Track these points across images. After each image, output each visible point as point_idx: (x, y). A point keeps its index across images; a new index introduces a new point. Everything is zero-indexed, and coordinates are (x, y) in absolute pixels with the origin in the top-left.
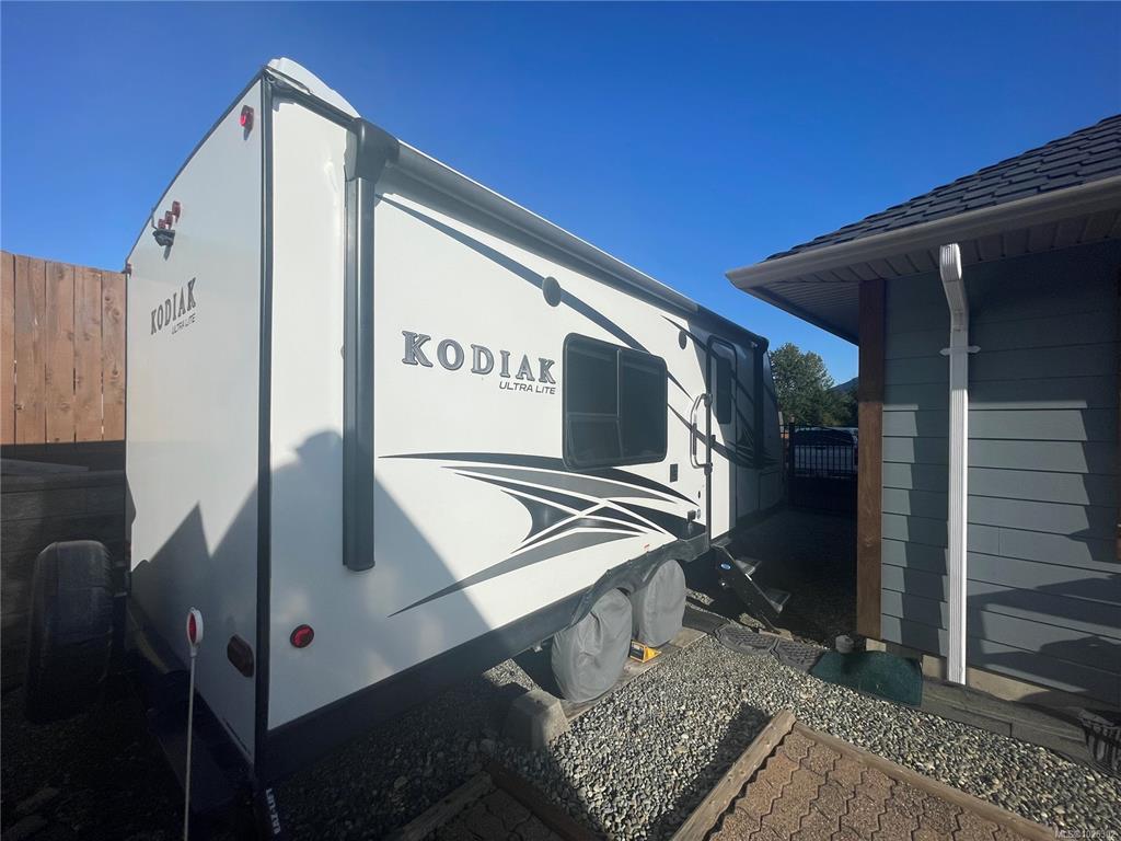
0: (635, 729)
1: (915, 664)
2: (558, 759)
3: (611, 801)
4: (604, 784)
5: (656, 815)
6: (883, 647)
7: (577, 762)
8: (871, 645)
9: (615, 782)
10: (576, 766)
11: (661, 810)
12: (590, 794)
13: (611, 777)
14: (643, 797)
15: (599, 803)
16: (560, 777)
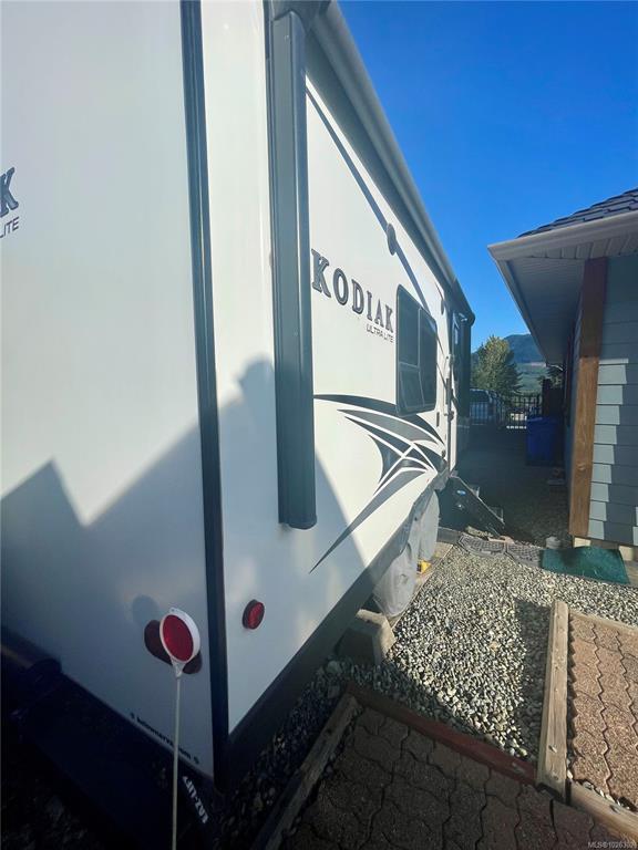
0: (449, 632)
1: (617, 554)
2: (403, 669)
3: (468, 702)
4: (453, 687)
5: (512, 708)
6: (588, 543)
7: (421, 670)
8: (578, 542)
9: (461, 683)
10: (422, 675)
11: (513, 704)
12: (448, 699)
13: (456, 679)
14: (493, 694)
15: (459, 706)
16: (413, 687)
